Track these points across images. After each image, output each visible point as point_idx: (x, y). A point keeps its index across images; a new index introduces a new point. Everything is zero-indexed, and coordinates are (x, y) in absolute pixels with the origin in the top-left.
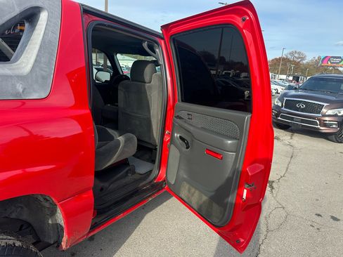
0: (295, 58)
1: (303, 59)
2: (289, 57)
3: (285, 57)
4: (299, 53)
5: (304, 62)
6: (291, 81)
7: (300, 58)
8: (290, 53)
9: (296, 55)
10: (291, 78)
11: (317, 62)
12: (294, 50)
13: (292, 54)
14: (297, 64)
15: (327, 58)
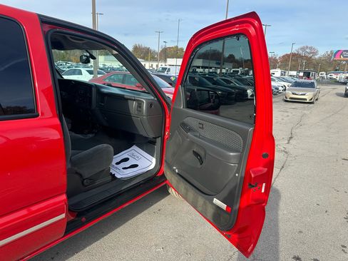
0: (307, 53)
1: (315, 53)
2: (300, 52)
3: (296, 53)
4: (311, 48)
5: (316, 57)
6: (302, 77)
7: (311, 53)
8: (301, 49)
9: (308, 50)
10: (301, 74)
11: (329, 57)
12: (305, 45)
13: (303, 49)
14: (309, 60)
15: (339, 52)
